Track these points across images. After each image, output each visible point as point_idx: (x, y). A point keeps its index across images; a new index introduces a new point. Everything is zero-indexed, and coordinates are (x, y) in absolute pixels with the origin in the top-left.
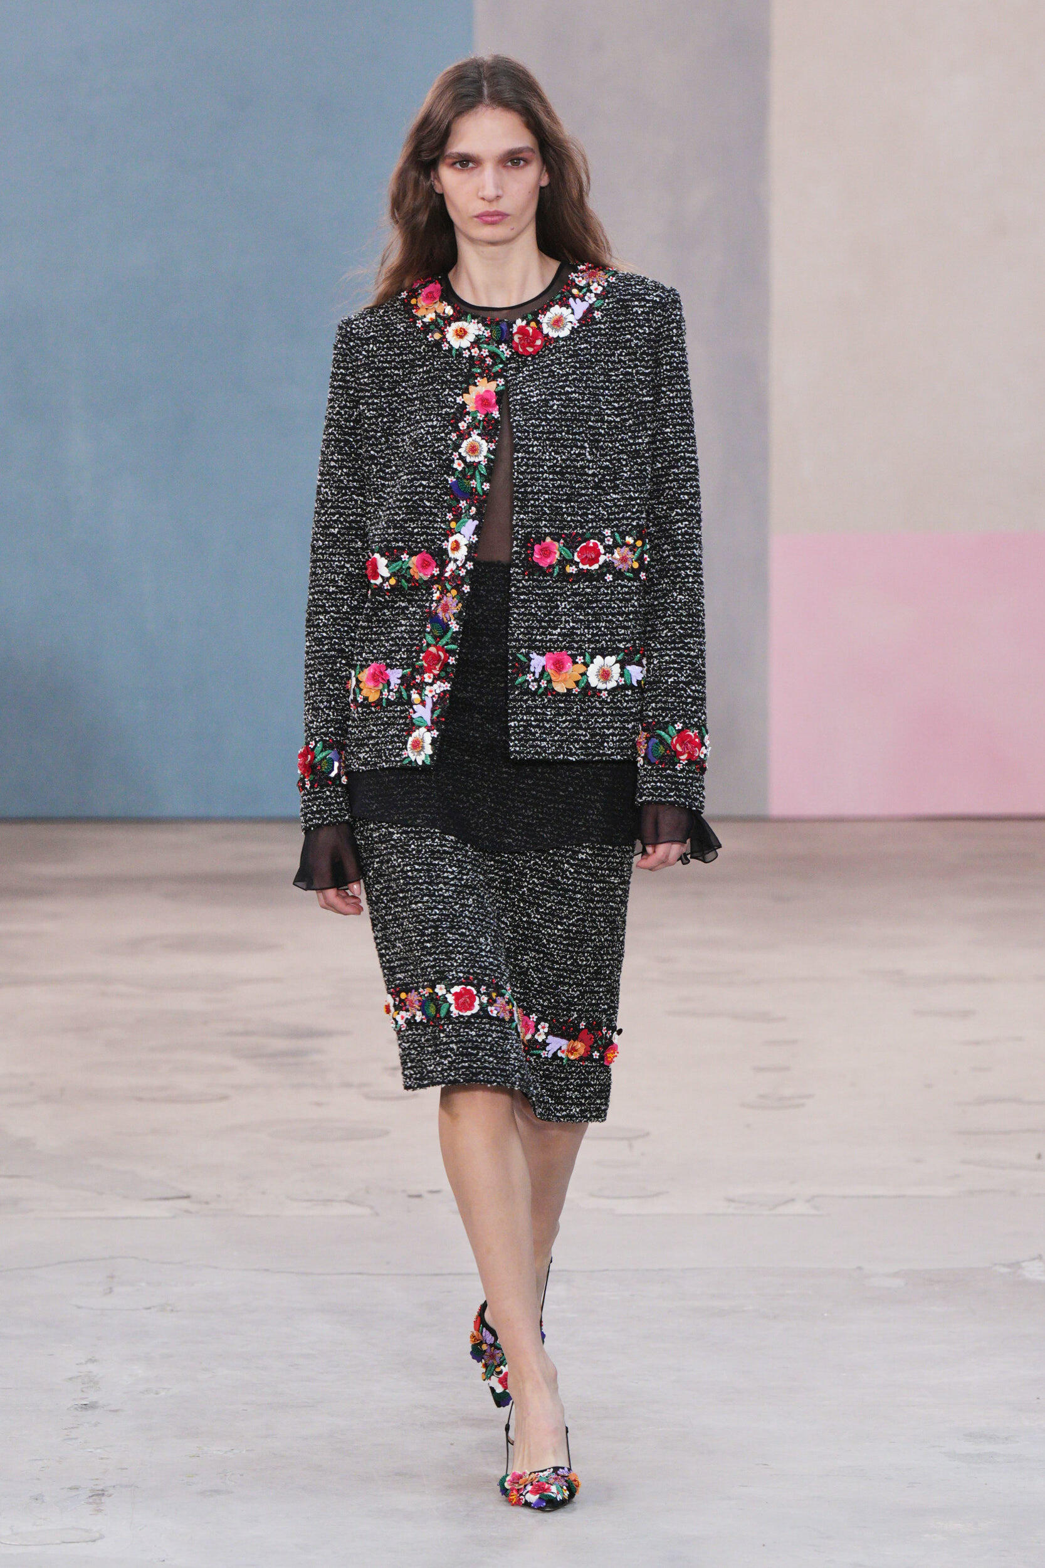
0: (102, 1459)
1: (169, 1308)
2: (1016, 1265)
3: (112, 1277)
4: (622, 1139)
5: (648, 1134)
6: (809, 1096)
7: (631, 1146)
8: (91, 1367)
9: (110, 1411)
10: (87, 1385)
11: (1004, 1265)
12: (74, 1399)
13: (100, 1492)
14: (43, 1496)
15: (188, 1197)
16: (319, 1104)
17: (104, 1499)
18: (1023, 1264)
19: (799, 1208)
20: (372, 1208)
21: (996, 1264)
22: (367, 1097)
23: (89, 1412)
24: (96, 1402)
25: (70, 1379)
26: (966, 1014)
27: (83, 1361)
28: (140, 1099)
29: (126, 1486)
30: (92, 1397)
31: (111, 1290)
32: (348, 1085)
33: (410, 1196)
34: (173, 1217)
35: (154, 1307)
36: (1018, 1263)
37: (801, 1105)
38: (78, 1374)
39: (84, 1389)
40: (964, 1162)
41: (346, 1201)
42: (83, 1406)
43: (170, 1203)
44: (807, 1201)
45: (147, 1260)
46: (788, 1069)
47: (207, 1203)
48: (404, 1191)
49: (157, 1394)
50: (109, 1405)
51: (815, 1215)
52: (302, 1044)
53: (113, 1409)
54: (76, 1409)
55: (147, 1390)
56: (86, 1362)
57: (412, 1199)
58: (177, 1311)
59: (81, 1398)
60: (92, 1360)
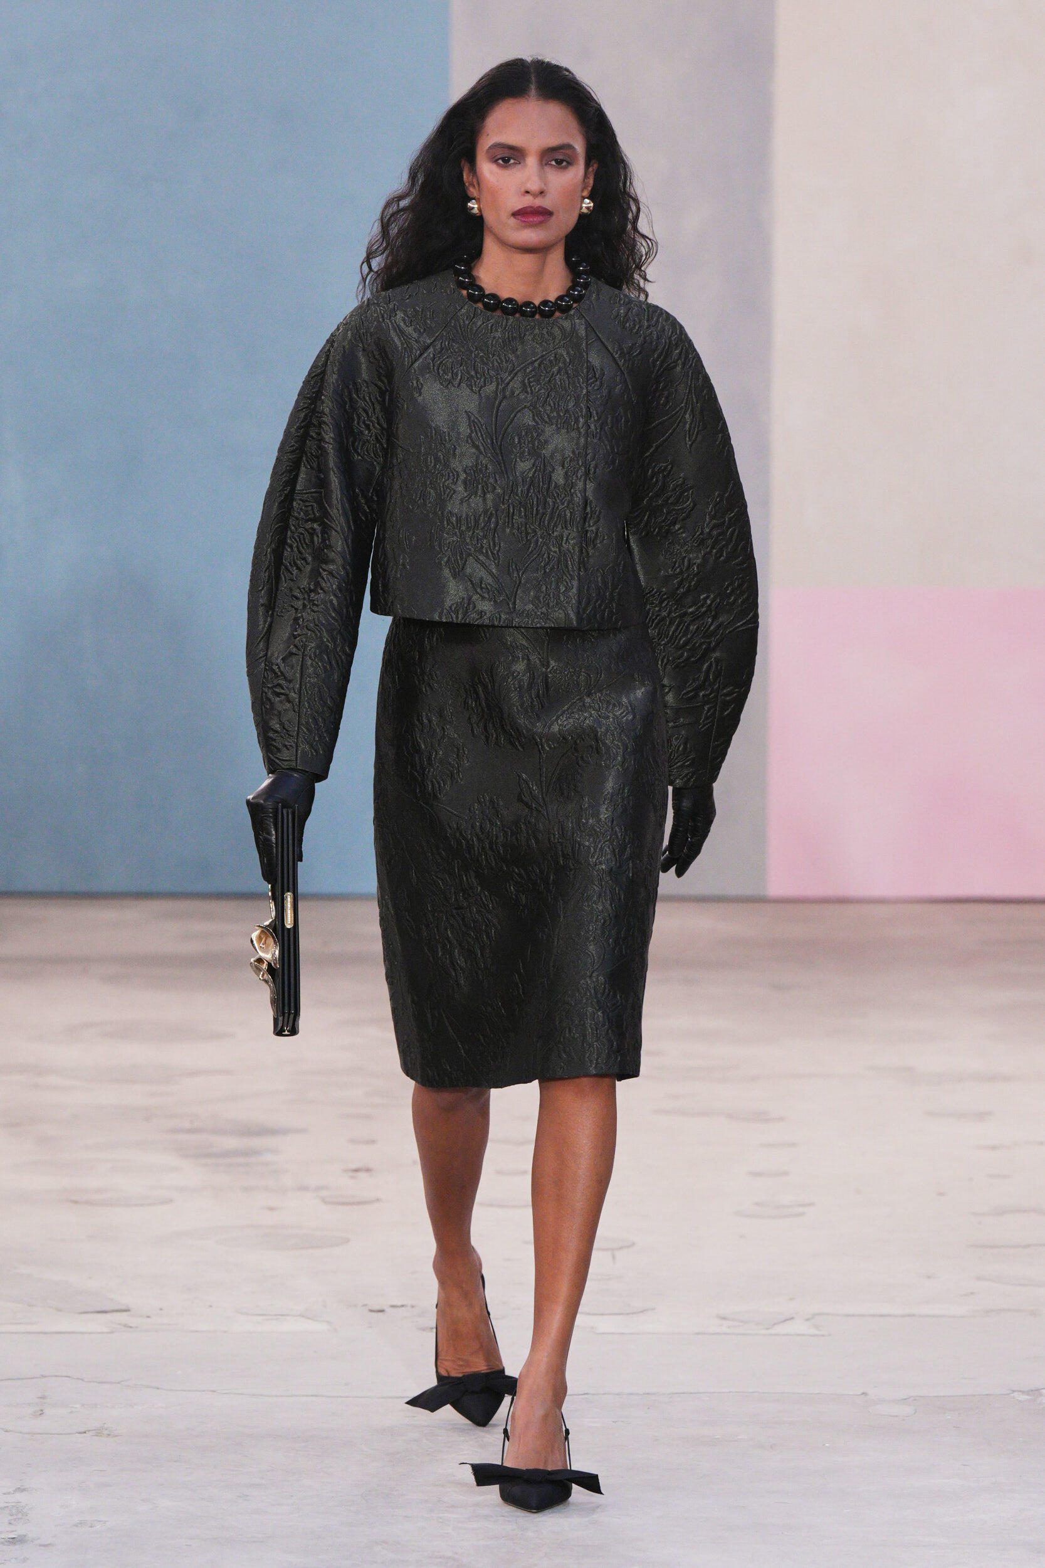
1: (106, 1432)
2: (1036, 1392)
3: (43, 1398)
4: (605, 1249)
5: (633, 1244)
6: (810, 1204)
7: (614, 1257)
8: (18, 1496)
9: (40, 1545)
10: (14, 1517)
11: (1022, 1392)
15: (127, 1311)
16: (271, 1209)
19: (798, 1327)
20: (330, 1323)
22: (325, 1202)
23: (18, 1546)
24: (25, 1536)
27: (11, 1491)
28: (75, 1202)
30: (20, 1530)
31: (42, 1413)
32: (304, 1188)
33: (371, 1311)
34: (111, 1332)
35: (90, 1430)
37: (803, 1214)
38: (7, 1505)
39: (12, 1522)
40: (979, 1278)
41: (302, 1316)
42: (11, 1540)
43: (108, 1316)
44: (807, 1320)
45: (82, 1380)
46: (785, 1174)
47: (148, 1317)
48: (365, 1305)
49: (91, 1527)
50: (39, 1539)
51: (815, 1335)
52: (253, 1142)
53: (43, 1543)
54: (3, 1543)
55: (81, 1523)
56: (14, 1491)
57: (373, 1314)
58: (114, 1436)
59: (8, 1531)
60: (21, 1489)
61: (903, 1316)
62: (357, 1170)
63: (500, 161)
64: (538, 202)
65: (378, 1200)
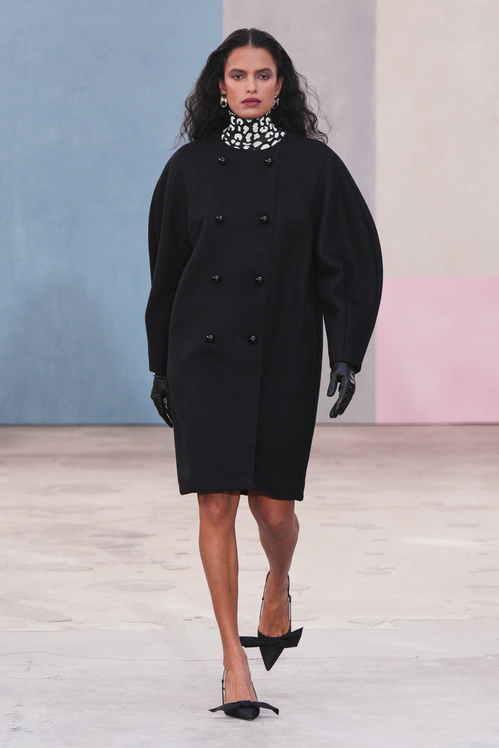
1: (59, 678)
3: (30, 662)
4: (297, 590)
5: (309, 587)
6: (394, 568)
7: (300, 594)
8: (18, 709)
9: (27, 732)
10: (14, 718)
11: (492, 656)
12: (9, 726)
15: (70, 621)
16: (139, 572)
19: (387, 626)
20: (165, 626)
21: (488, 655)
22: (165, 569)
23: (17, 732)
24: (20, 727)
25: (7, 715)
26: (475, 526)
27: (14, 706)
28: (47, 570)
30: (18, 724)
31: (29, 669)
32: (155, 562)
33: (185, 620)
34: (63, 631)
35: (52, 677)
37: (390, 573)
38: (12, 713)
39: (14, 721)
40: (472, 602)
41: (152, 622)
42: (14, 729)
43: (61, 623)
44: (391, 622)
45: (49, 653)
46: (382, 554)
47: (80, 623)
48: (182, 617)
49: (52, 723)
50: (27, 728)
51: (395, 630)
52: (132, 541)
53: (28, 731)
54: (10, 731)
55: (47, 721)
56: (16, 706)
57: (186, 621)
58: (63, 680)
59: (12, 725)
60: (19, 705)
61: (436, 620)
62: (179, 554)
63: (236, 78)
64: (254, 96)
65: (190, 568)
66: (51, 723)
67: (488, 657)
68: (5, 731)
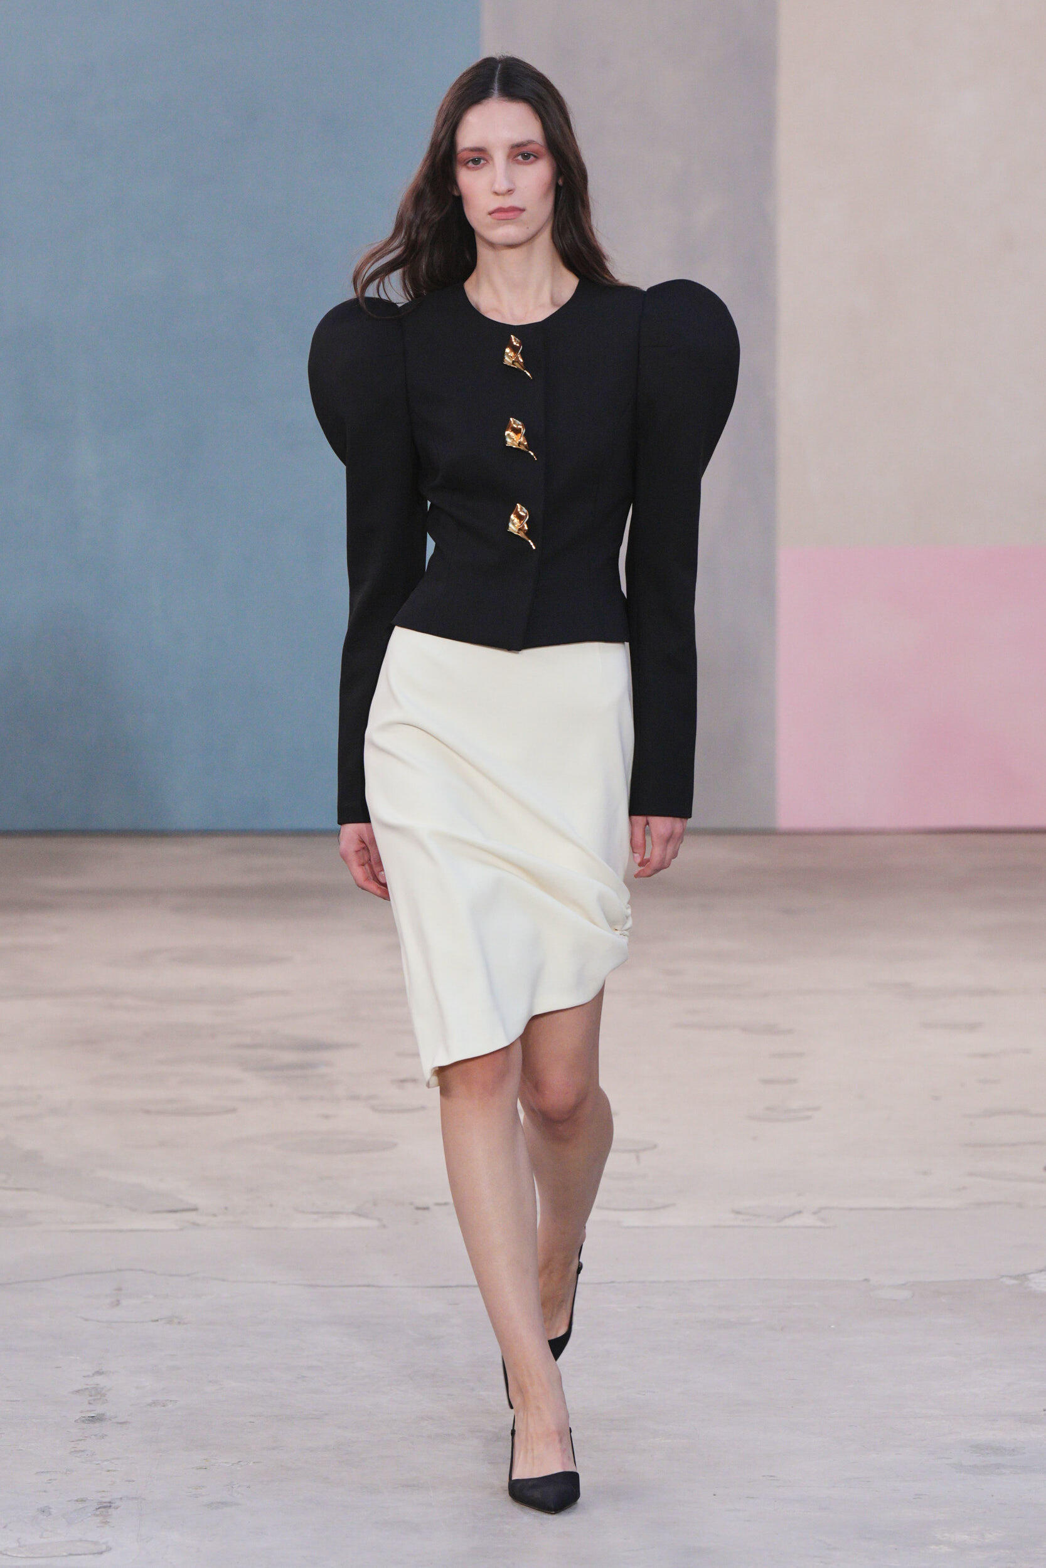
0: (109, 1471)
1: (176, 1320)
2: (1023, 1277)
3: (119, 1289)
4: (630, 1151)
5: (655, 1146)
6: (816, 1109)
7: (638, 1158)
8: (98, 1379)
9: (118, 1423)
10: (93, 1398)
11: (1010, 1277)
12: (82, 1412)
13: (109, 1505)
14: (50, 1508)
15: (195, 1209)
16: (327, 1117)
17: (111, 1511)
18: (1031, 1276)
19: (807, 1220)
20: (379, 1220)
21: (1003, 1276)
22: (374, 1109)
23: (97, 1425)
24: (103, 1415)
25: (78, 1391)
26: (972, 1027)
27: (91, 1375)
28: (148, 1112)
29: (133, 1498)
30: (99, 1409)
31: (118, 1303)
32: (355, 1098)
33: (418, 1208)
34: (181, 1230)
35: (161, 1319)
36: (1024, 1275)
37: (809, 1118)
38: (86, 1387)
39: (91, 1402)
40: (971, 1174)
41: (353, 1213)
42: (91, 1418)
43: (178, 1216)
44: (815, 1213)
45: (155, 1273)
46: (795, 1081)
47: (215, 1215)
48: (411, 1204)
49: (164, 1406)
50: (116, 1417)
51: (821, 1227)
52: (310, 1056)
53: (120, 1421)
54: (83, 1421)
55: (154, 1403)
56: (93, 1374)
57: (420, 1212)
58: (185, 1324)
59: (88, 1411)
60: (99, 1373)
61: (901, 1209)
62: (403, 1081)
65: (423, 1108)
66: (163, 1408)
67: (1004, 1279)
68: (75, 1421)
